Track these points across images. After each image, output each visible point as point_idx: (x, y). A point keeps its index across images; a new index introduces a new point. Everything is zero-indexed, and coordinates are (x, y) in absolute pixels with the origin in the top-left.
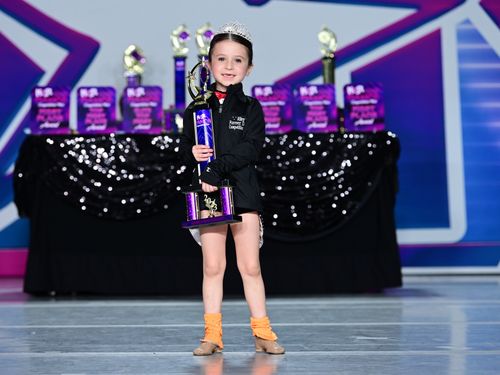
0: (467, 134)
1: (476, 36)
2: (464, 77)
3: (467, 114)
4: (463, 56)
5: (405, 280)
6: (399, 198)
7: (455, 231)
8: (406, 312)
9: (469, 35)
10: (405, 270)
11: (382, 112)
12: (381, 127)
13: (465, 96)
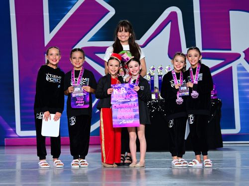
0: (240, 99)
1: (243, 69)
2: (239, 81)
3: (240, 93)
4: (239, 75)
5: (224, 145)
6: (221, 119)
7: (237, 130)
8: (224, 155)
9: (241, 68)
10: (224, 142)
11: (216, 93)
12: (216, 97)
13: (240, 87)
